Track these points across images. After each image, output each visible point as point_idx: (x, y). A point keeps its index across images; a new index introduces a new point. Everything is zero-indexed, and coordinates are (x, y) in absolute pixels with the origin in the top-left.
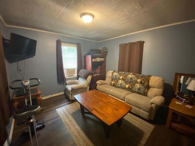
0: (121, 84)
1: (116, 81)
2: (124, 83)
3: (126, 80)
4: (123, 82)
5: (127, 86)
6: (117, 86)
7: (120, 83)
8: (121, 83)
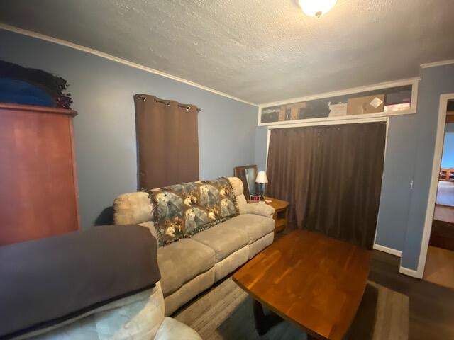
0: (196, 219)
1: (177, 218)
2: (201, 213)
3: (202, 203)
4: (197, 210)
5: (211, 215)
6: (187, 231)
7: (192, 219)
8: (194, 215)
